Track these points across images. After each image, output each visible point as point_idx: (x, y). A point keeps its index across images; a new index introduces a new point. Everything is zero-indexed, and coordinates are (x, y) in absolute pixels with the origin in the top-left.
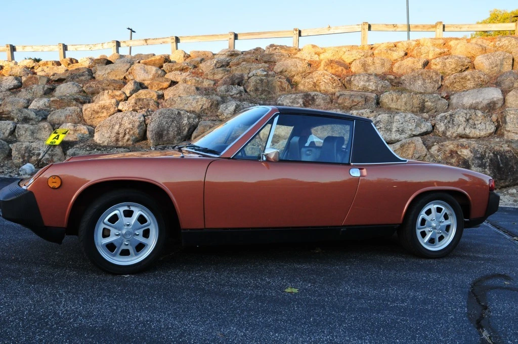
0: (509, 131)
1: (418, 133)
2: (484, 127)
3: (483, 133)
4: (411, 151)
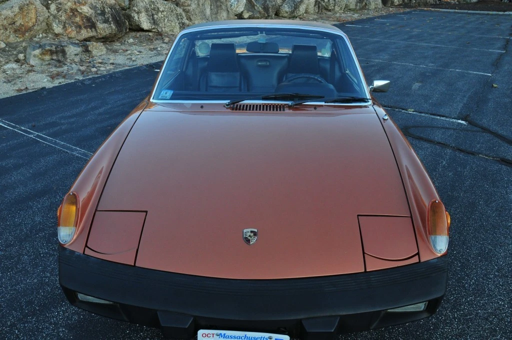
4: (33, 15)
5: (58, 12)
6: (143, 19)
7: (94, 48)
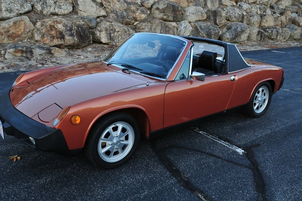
0: (81, 11)
1: (23, 12)
2: (66, 7)
3: (66, 12)
4: (22, 27)
5: (42, 27)
6: (103, 36)
7: (56, 51)
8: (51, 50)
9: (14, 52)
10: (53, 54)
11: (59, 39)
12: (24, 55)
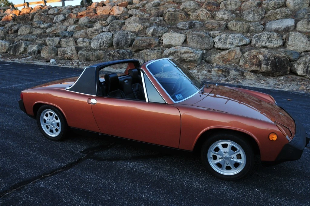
0: (289, 45)
1: (241, 45)
2: (276, 42)
3: (275, 46)
4: (233, 55)
5: (248, 56)
6: (299, 68)
7: (248, 75)
8: (244, 73)
9: (217, 71)
10: (244, 76)
11: (257, 66)
12: (224, 74)
